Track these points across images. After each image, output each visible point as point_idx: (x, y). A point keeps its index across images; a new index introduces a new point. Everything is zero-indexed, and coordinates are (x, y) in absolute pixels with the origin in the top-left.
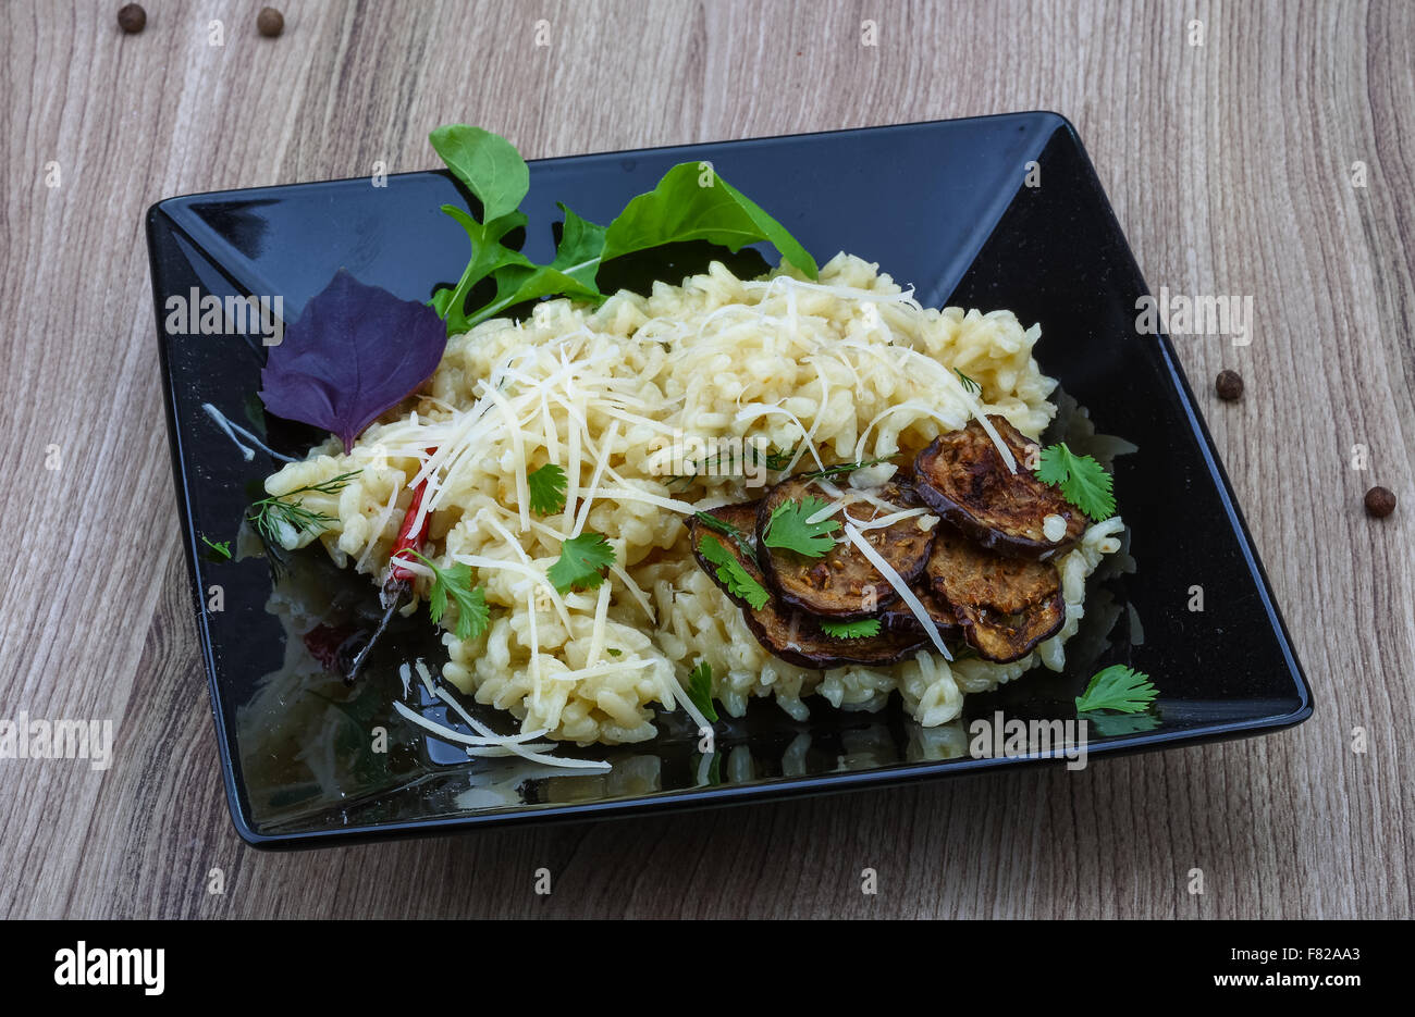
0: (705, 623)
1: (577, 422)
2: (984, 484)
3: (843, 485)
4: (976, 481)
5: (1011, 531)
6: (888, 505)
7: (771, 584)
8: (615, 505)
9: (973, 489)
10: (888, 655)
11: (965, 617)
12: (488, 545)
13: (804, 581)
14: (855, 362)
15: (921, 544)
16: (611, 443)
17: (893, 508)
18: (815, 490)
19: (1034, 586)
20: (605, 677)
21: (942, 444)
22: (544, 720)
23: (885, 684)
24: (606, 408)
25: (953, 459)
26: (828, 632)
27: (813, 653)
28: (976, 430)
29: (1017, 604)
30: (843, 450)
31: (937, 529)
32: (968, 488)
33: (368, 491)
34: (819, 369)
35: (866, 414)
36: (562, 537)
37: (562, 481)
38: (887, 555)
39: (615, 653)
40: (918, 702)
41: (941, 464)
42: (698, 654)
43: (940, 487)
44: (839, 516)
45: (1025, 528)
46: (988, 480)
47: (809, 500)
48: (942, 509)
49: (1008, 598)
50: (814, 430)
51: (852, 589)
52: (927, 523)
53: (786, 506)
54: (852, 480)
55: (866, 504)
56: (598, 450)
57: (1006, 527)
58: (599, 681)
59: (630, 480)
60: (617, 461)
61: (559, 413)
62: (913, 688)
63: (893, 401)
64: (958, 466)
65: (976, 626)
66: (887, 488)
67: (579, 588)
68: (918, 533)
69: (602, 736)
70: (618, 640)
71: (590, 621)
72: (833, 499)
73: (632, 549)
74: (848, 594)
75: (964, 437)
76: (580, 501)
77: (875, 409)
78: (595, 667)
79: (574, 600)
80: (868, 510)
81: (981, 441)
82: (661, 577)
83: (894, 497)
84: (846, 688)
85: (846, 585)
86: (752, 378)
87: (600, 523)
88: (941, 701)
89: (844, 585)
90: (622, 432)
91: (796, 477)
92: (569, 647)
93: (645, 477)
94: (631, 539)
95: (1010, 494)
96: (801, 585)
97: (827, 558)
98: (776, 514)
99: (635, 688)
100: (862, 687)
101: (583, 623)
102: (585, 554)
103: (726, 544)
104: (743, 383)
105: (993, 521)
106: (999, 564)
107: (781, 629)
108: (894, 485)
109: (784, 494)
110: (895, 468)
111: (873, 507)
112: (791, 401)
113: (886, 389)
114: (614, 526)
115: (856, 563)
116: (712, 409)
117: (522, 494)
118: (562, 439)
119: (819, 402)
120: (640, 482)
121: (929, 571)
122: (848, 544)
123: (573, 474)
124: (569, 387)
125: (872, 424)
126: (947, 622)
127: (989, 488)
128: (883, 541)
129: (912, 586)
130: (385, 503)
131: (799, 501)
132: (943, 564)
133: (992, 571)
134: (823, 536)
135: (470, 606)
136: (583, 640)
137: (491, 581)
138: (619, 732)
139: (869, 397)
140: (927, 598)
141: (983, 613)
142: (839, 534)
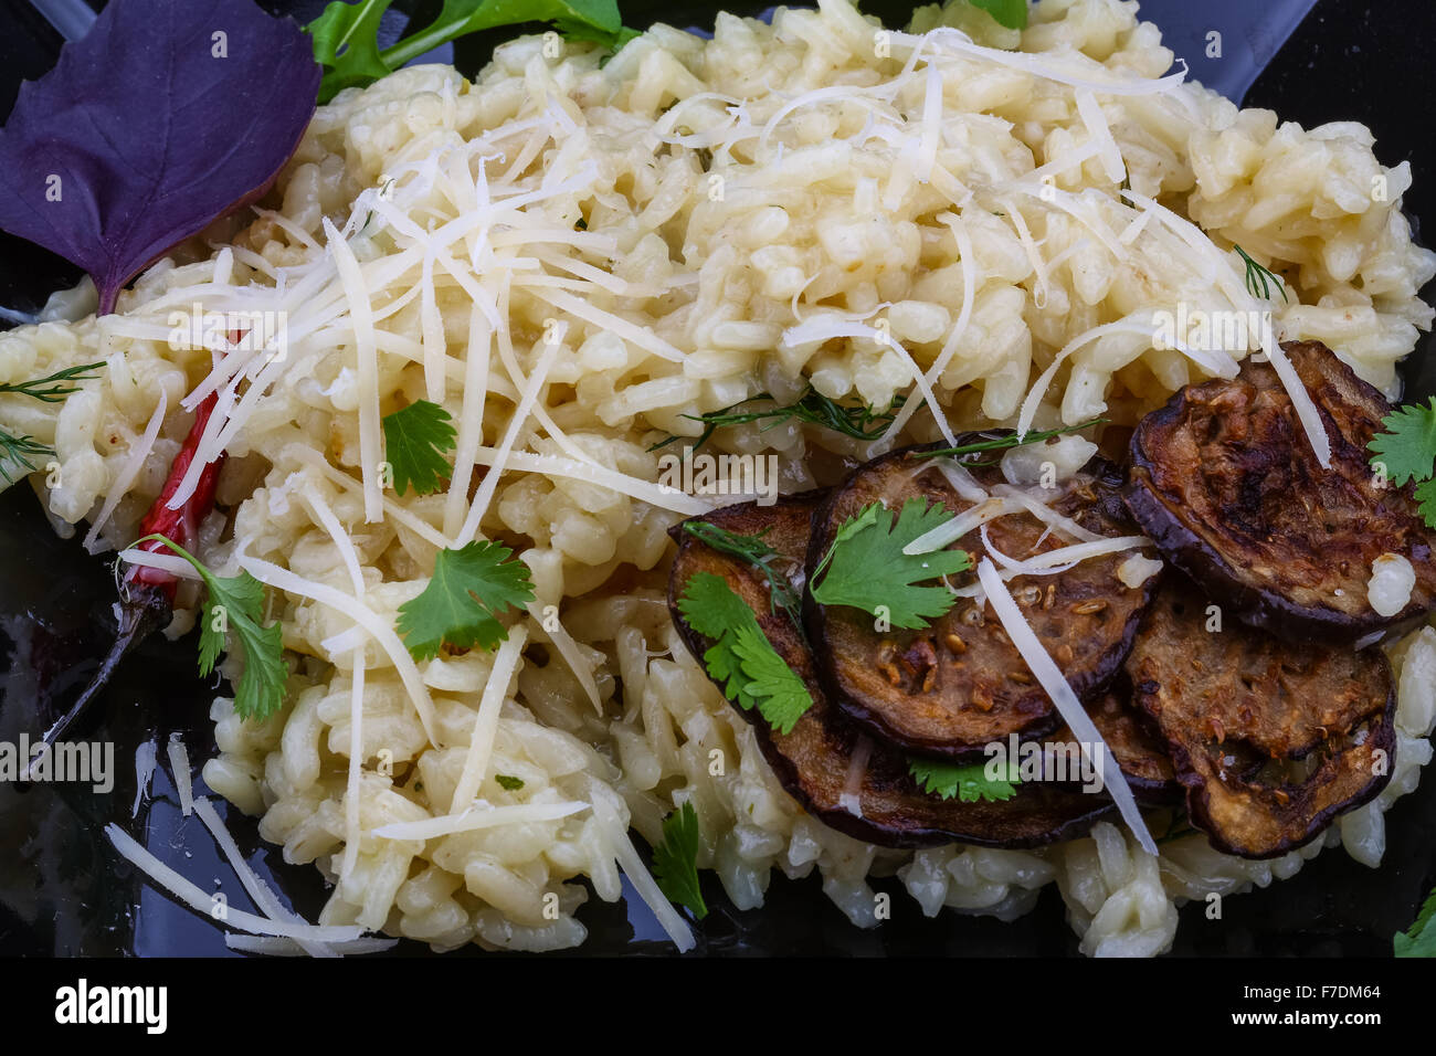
0: (698, 726)
1: (488, 316)
2: (1265, 487)
3: (989, 473)
4: (1248, 480)
5: (1302, 595)
6: (1068, 525)
7: (820, 672)
8: (547, 484)
9: (1241, 497)
10: (1036, 831)
11: (1190, 769)
12: (307, 538)
13: (884, 673)
14: (1037, 231)
15: (1123, 609)
16: (551, 360)
17: (1078, 531)
18: (933, 482)
19: (1340, 699)
20: (483, 832)
21: (1192, 404)
22: (358, 910)
23: (1030, 873)
24: (551, 290)
25: (1210, 434)
26: (920, 779)
27: (891, 816)
28: (1260, 378)
29: (1299, 738)
30: (996, 406)
31: (1154, 586)
32: (1231, 493)
33: (114, 403)
34: (963, 245)
35: (1050, 332)
36: (439, 540)
37: (447, 435)
38: (1050, 633)
39: (510, 783)
40: (1090, 917)
41: (1184, 443)
42: (681, 781)
43: (1176, 493)
44: (970, 541)
45: (1332, 584)
46: (1275, 478)
47: (915, 504)
48: (1172, 544)
49: (1285, 725)
50: (938, 368)
51: (978, 698)
52: (1138, 571)
53: (869, 517)
54: (1008, 468)
55: (1027, 517)
56: (527, 374)
57: (1292, 585)
58: (472, 841)
59: (577, 438)
60: (560, 395)
61: (452, 298)
62: (1082, 890)
63: (1109, 312)
64: (1216, 450)
65: (1213, 788)
66: (1074, 486)
67: (456, 647)
68: (1117, 587)
69: (478, 936)
70: (522, 756)
71: (470, 715)
72: (964, 505)
73: (572, 568)
74: (964, 709)
75: (1233, 395)
76: (480, 472)
77: (1069, 326)
78: (468, 814)
79: (443, 674)
80: (1032, 531)
81: (1268, 399)
82: (632, 621)
83: (1085, 505)
84: (951, 880)
85: (967, 687)
86: (826, 259)
87: (517, 515)
88: (1132, 922)
89: (961, 687)
90: (575, 342)
91: (899, 455)
92: (427, 763)
93: (609, 432)
94: (572, 552)
95: (1319, 503)
96: (875, 681)
97: (936, 629)
98: (846, 533)
99: (543, 854)
100: (984, 881)
101: (456, 718)
102: (475, 582)
103: (745, 584)
104: (806, 268)
105: (1266, 572)
106: (1275, 653)
107: (832, 763)
108: (1088, 480)
109: (869, 489)
110: (1091, 449)
111: (1042, 526)
112: (898, 309)
113: (1092, 288)
114: (544, 523)
115: (993, 642)
116: (747, 313)
117: (370, 451)
118: (456, 349)
119: (954, 311)
120: (598, 443)
121: (1132, 667)
122: (980, 602)
123: (469, 421)
124: (479, 249)
125: (1060, 357)
126: (1153, 775)
127: (1274, 493)
128: (1049, 601)
129: (1091, 701)
130: (141, 428)
131: (897, 507)
132: (1162, 653)
133: (1259, 668)
134: (935, 582)
135: (261, 656)
136: (453, 754)
137: (301, 612)
138: (509, 932)
139: (1059, 301)
140: (1124, 721)
141: (1229, 761)
142: (967, 578)
